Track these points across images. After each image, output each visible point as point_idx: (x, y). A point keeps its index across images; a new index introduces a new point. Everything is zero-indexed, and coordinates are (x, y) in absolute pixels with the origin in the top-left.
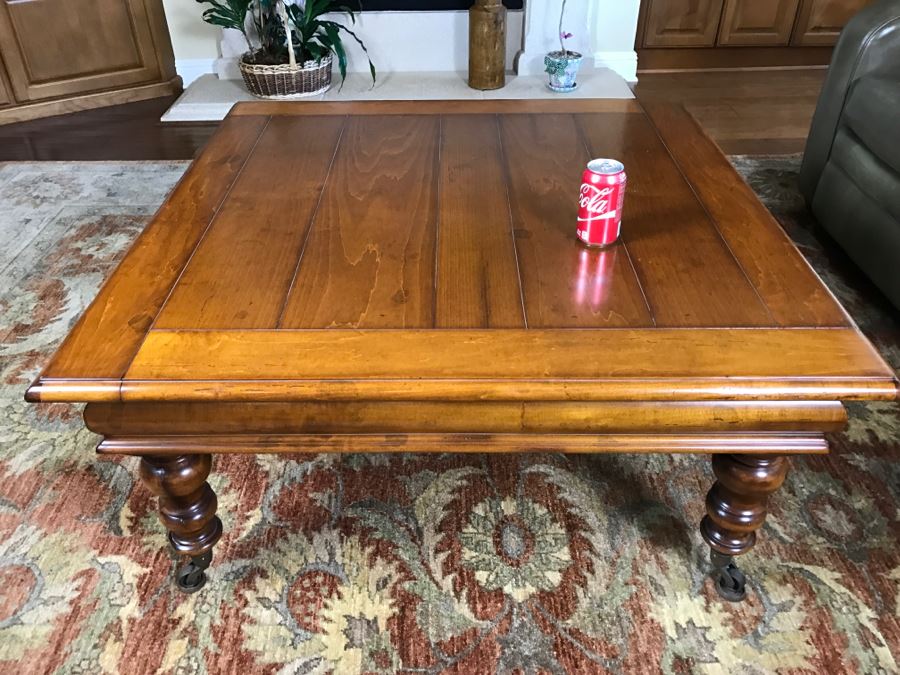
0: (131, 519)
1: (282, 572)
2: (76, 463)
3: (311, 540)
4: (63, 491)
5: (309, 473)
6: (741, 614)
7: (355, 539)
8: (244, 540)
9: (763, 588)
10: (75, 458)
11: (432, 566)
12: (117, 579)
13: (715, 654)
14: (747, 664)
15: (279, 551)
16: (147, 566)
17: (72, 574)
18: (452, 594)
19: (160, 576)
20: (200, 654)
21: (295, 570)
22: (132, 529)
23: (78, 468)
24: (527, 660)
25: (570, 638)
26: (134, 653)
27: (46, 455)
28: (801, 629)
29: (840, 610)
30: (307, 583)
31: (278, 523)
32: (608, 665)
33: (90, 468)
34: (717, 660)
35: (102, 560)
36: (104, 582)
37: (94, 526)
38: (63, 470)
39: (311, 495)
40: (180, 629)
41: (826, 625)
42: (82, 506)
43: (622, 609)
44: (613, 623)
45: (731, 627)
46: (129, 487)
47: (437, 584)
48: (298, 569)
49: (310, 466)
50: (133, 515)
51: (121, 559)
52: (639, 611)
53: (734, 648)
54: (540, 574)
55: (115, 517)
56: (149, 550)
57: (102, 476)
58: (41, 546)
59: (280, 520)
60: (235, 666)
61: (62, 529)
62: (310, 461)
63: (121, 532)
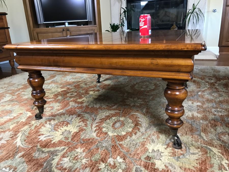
1: (58, 120)
3: (69, 116)
4: (29, 102)
5: (79, 106)
6: (177, 152)
7: (79, 118)
8: (55, 114)
9: (189, 148)
11: (93, 125)
12: (26, 115)
13: (161, 158)
14: (171, 163)
15: (61, 117)
16: (33, 114)
17: (18, 113)
18: (94, 131)
20: (30, 129)
22: (35, 109)
24: (103, 147)
25: (118, 145)
26: (17, 127)
28: (196, 160)
29: (215, 159)
30: (62, 123)
32: (125, 153)
34: (161, 160)
35: (26, 112)
36: (23, 115)
39: (76, 110)
40: (30, 125)
41: (207, 161)
43: (139, 143)
44: (133, 145)
45: (171, 154)
47: (92, 129)
48: (62, 120)
51: (29, 113)
52: (143, 145)
53: (169, 158)
54: (120, 132)
59: (66, 112)
60: (34, 132)
61: (23, 107)
62: (81, 105)
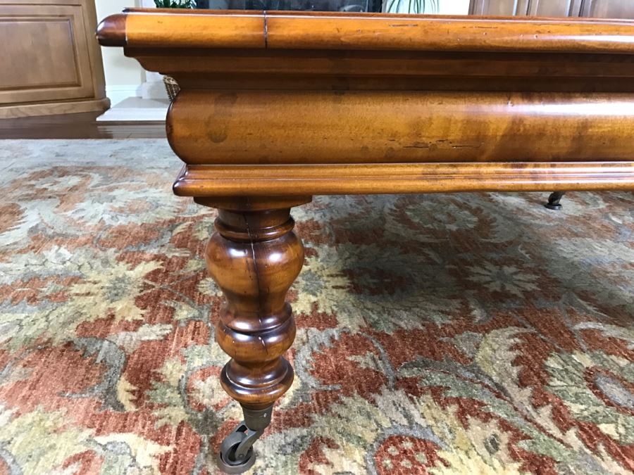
0: (133, 392)
1: (355, 440)
2: (50, 341)
3: (373, 402)
4: (37, 368)
5: (336, 338)
7: (428, 399)
8: (288, 407)
10: (49, 335)
11: (539, 421)
12: (128, 461)
15: (339, 416)
16: (168, 444)
17: (61, 459)
18: (588, 451)
19: (189, 454)
21: (370, 437)
22: (137, 402)
23: (54, 344)
27: (12, 333)
30: (392, 450)
31: (324, 387)
33: (69, 344)
35: (102, 440)
36: (111, 467)
37: (83, 403)
38: (34, 348)
39: (350, 359)
42: (65, 382)
46: (122, 361)
47: (562, 442)
48: (374, 435)
49: (335, 332)
50: (134, 388)
51: (130, 438)
55: (111, 391)
56: (166, 426)
57: (85, 351)
58: (13, 428)
59: (324, 383)
61: (40, 407)
62: (333, 328)
63: (123, 407)
